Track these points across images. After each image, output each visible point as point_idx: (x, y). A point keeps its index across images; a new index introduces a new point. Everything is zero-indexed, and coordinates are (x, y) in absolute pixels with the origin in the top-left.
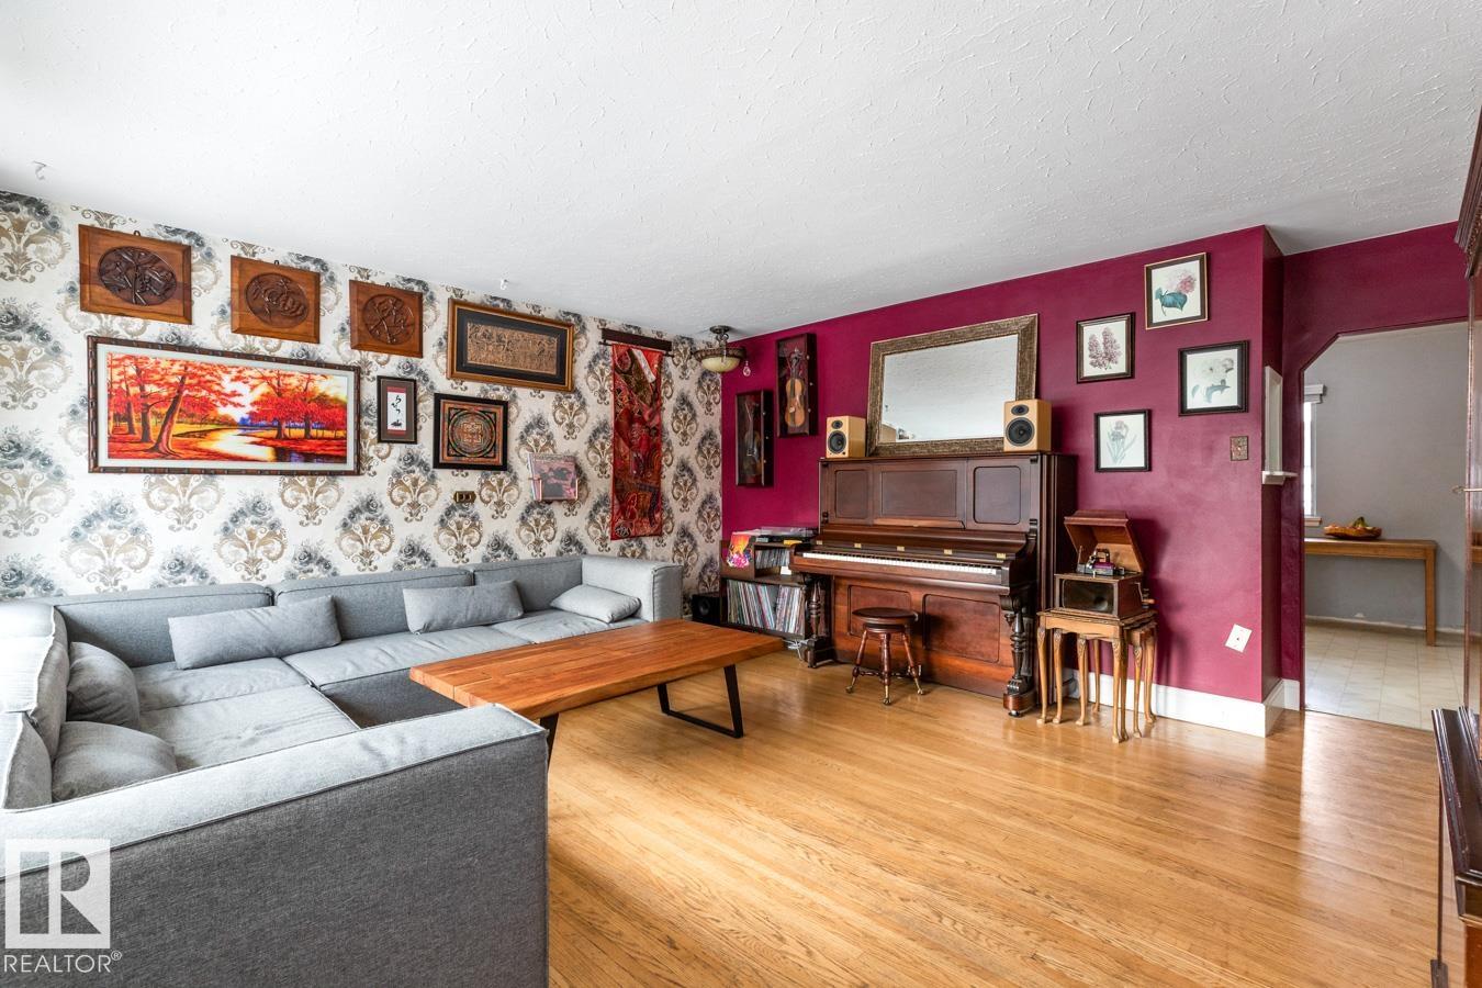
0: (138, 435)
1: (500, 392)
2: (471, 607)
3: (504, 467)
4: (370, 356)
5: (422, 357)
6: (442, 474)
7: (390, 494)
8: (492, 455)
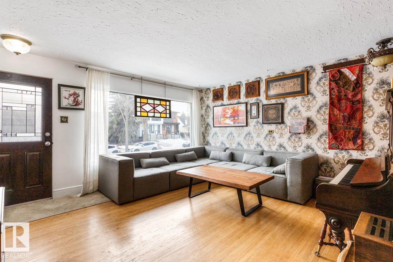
0: (218, 121)
1: (282, 101)
2: (254, 160)
3: (283, 122)
4: (249, 99)
5: (260, 96)
6: (265, 125)
7: (253, 131)
8: (278, 119)
